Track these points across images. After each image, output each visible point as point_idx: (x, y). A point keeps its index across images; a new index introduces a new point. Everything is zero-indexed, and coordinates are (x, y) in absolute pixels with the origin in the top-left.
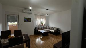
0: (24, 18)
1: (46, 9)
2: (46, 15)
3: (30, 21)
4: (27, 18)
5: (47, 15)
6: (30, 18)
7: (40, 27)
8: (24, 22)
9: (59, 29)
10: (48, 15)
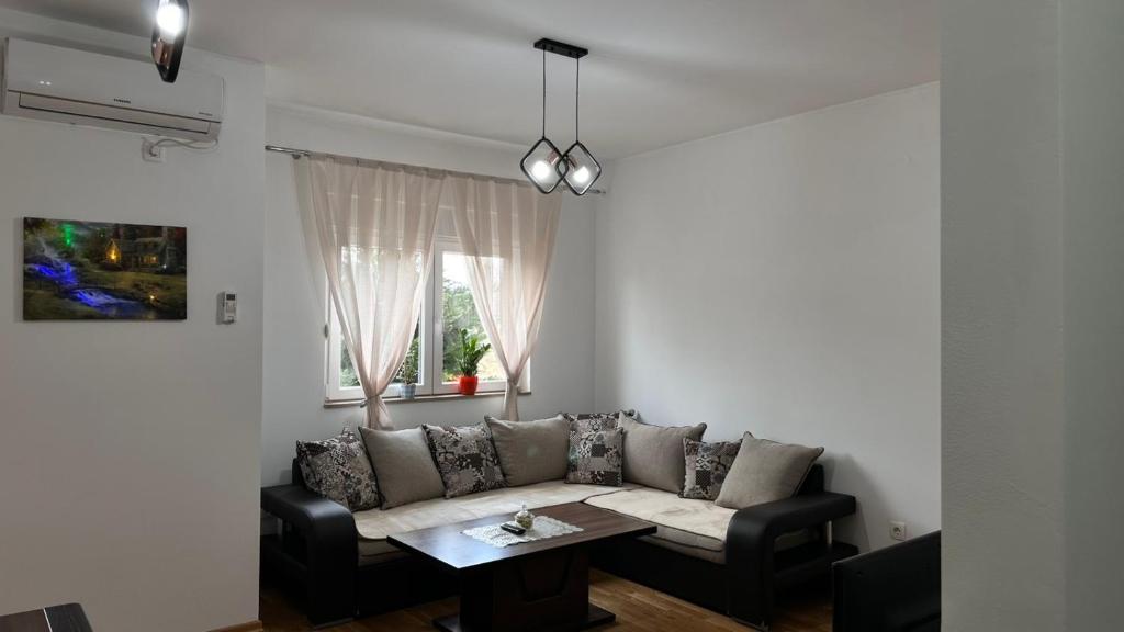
0: (32, 225)
1: (546, 44)
2: (542, 171)
3: (175, 310)
4: (98, 238)
5: (565, 160)
6: (179, 237)
7: (411, 435)
8: (31, 313)
9: (838, 485)
10: (581, 176)
